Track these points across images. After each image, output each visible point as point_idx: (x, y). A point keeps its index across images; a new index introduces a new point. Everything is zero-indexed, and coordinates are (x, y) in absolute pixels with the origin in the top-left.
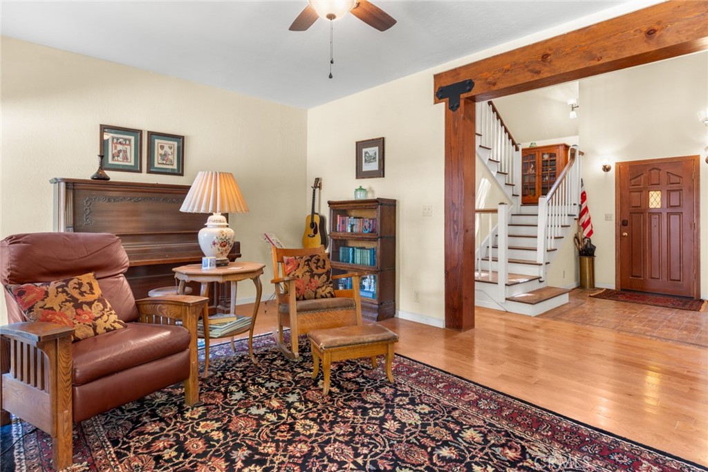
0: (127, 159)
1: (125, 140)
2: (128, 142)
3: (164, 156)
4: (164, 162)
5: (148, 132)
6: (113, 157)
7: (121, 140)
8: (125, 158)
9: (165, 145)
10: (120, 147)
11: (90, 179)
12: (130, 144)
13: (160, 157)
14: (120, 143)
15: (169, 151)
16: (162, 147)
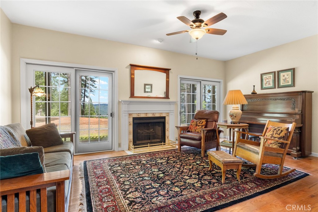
0: (270, 84)
1: (269, 77)
2: (270, 78)
3: (285, 80)
4: (285, 82)
5: (277, 71)
6: (265, 84)
7: (268, 77)
8: (269, 84)
9: (285, 75)
10: (267, 80)
11: (251, 94)
12: (271, 78)
13: (283, 80)
14: (267, 79)
15: (287, 77)
16: (284, 76)
